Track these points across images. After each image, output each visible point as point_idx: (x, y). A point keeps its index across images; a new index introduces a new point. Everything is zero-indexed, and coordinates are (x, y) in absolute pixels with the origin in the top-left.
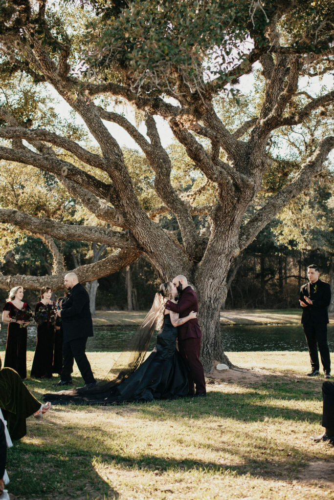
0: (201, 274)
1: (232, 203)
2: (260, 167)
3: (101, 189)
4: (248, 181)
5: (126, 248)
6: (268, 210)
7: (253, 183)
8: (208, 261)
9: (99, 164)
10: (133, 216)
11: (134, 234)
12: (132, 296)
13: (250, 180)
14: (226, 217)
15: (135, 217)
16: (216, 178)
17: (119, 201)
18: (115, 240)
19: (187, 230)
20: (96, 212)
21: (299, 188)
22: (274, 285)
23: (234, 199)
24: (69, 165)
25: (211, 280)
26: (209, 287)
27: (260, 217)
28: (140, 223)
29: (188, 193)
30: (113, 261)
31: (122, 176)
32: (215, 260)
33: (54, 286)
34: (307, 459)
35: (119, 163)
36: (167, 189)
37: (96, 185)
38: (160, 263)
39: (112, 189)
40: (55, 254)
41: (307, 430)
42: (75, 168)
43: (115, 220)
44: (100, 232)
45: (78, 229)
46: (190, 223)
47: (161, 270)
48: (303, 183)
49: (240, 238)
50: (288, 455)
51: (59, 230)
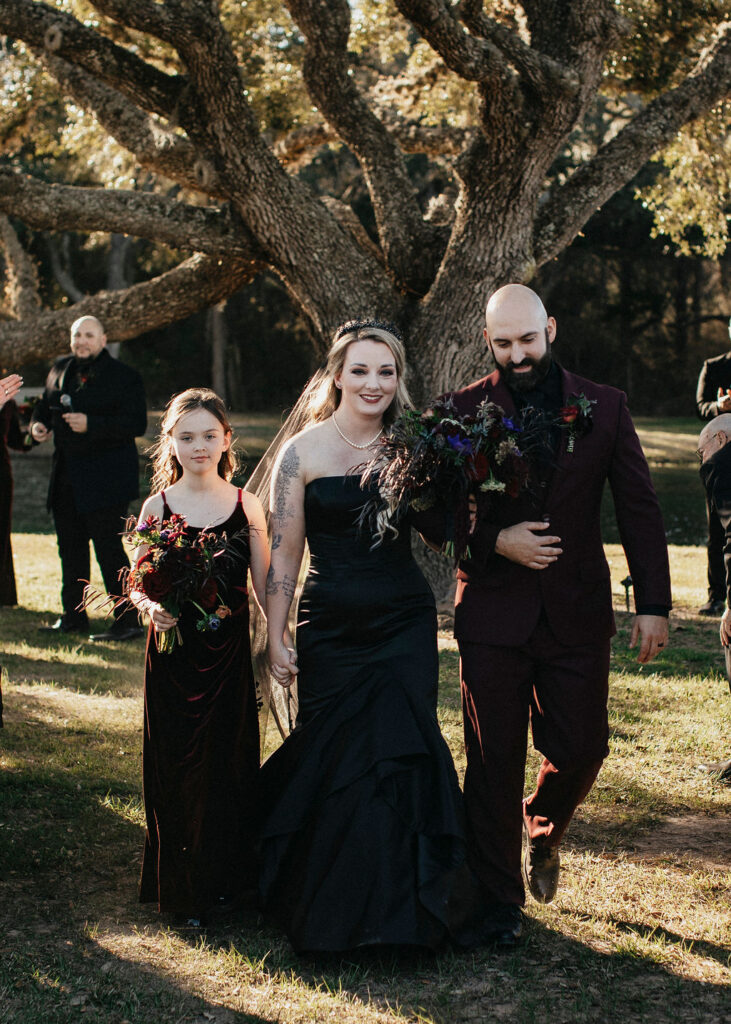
0: (428, 328)
1: (517, 136)
2: (597, 39)
3: (154, 89)
4: (562, 77)
5: (222, 252)
6: (619, 153)
7: (575, 83)
8: (446, 294)
9: (150, 23)
10: (243, 168)
11: (245, 214)
12: (226, 367)
13: (568, 74)
14: (499, 173)
15: (248, 168)
16: (471, 69)
17: (204, 125)
18: (190, 231)
19: (391, 204)
20: (139, 148)
21: (709, 92)
22: (659, 342)
23: (523, 125)
24: (65, 19)
25: (454, 348)
26: (448, 365)
27: (597, 174)
28: (261, 187)
29: (399, 82)
30: (183, 284)
31: (213, 56)
32: (466, 291)
33: (15, 352)
34: (662, 809)
35: (208, 20)
36: (339, 87)
37: (140, 77)
38: (315, 297)
39: (186, 90)
40: (11, 256)
41: (675, 746)
42: (82, 31)
43: (190, 174)
44: (150, 209)
45: (87, 197)
46: (400, 184)
47: (316, 315)
48: (720, 78)
49: (536, 233)
50: (619, 801)
51: (37, 202)
